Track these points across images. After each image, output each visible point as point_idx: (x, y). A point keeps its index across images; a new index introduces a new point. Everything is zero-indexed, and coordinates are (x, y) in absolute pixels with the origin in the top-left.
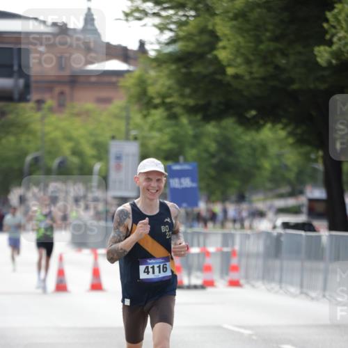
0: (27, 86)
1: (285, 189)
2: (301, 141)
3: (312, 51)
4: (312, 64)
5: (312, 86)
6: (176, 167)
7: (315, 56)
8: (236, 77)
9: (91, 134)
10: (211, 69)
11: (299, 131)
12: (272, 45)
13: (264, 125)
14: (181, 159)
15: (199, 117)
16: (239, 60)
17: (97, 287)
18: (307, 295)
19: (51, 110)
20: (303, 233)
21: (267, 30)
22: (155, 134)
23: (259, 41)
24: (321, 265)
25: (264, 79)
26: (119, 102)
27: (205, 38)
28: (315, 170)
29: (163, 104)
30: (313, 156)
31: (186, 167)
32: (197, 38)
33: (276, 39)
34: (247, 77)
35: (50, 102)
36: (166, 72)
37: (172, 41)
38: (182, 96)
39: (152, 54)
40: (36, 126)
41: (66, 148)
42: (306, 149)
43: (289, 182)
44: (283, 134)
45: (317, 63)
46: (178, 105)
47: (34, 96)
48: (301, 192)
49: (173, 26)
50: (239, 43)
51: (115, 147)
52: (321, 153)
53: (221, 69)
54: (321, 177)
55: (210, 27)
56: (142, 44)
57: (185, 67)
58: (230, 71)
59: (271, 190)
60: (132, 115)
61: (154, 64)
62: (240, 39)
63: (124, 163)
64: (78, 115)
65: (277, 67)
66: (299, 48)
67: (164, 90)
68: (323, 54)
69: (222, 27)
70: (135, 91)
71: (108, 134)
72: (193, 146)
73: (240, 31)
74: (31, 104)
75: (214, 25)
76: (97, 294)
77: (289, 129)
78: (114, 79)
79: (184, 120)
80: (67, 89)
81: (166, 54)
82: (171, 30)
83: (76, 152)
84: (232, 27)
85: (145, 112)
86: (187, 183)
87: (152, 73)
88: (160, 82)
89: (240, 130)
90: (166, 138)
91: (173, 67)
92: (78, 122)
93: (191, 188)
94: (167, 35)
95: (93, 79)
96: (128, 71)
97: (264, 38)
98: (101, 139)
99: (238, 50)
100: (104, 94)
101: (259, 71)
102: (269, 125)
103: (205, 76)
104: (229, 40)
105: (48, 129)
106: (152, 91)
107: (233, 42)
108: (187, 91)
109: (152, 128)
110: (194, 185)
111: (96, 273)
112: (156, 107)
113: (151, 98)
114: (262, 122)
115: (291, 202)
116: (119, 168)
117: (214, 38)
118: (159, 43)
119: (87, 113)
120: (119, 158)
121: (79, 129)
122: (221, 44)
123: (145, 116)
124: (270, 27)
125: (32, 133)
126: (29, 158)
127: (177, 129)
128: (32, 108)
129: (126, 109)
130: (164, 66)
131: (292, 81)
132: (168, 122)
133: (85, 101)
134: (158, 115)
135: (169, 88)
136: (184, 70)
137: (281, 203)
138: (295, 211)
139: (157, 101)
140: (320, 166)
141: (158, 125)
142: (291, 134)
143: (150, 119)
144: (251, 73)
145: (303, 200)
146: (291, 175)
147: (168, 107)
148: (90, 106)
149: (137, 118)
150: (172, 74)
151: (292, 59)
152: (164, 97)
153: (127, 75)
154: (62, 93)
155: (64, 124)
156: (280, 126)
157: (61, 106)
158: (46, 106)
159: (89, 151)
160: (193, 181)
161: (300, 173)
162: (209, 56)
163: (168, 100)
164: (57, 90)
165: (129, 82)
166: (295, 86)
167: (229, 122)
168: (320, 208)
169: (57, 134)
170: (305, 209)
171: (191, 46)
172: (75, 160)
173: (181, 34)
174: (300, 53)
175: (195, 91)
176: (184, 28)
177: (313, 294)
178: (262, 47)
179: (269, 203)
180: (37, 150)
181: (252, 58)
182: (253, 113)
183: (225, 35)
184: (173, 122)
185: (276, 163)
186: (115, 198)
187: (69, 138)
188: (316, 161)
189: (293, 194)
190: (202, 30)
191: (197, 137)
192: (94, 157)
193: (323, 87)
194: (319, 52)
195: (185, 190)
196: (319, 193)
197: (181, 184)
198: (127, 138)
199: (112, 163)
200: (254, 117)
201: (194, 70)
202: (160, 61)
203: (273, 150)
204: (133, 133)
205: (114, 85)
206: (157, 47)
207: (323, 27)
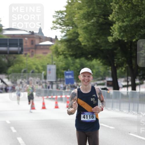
0: (22, 50)
1: (100, 78)
2: (104, 64)
3: (107, 38)
4: (107, 42)
5: (107, 48)
6: (67, 72)
7: (108, 39)
8: (85, 45)
9: (41, 63)
10: (77, 43)
11: (104, 61)
12: (95, 37)
13: (93, 60)
14: (69, 70)
15: (74, 57)
16: (85, 41)
17: (44, 108)
18: (107, 109)
19: (29, 56)
20: (105, 91)
21: (93, 32)
22: (61, 63)
23: (91, 35)
24: (111, 100)
25: (93, 46)
26: (50, 53)
27: (75, 35)
28: (109, 72)
29: (63, 54)
30: (108, 68)
31: (70, 72)
32: (73, 35)
33: (96, 35)
34: (88, 46)
35: (29, 54)
36: (63, 45)
37: (65, 36)
38: (69, 51)
39: (59, 39)
40: (25, 61)
41: (34, 67)
42: (106, 66)
43: (101, 76)
44: (99, 62)
45: (108, 41)
46: (67, 54)
47: (24, 52)
48: (105, 79)
49: (65, 31)
50: (85, 36)
51: (48, 67)
52: (110, 67)
53: (80, 43)
54: (110, 74)
55: (77, 31)
56: (56, 37)
57: (69, 43)
58: (83, 44)
59: (96, 78)
60: (53, 57)
61: (60, 42)
62: (86, 35)
63: (51, 71)
64: (37, 57)
65: (97, 43)
66: (103, 37)
67: (63, 50)
68: (110, 39)
69: (80, 31)
70: (54, 50)
71: (46, 63)
72: (72, 66)
73: (86, 32)
74: (23, 55)
75: (78, 31)
76: (44, 110)
77: (101, 60)
78: (48, 47)
79: (70, 58)
80: (34, 50)
81: (64, 39)
82: (65, 32)
83: (37, 68)
84: (83, 31)
85: (57, 56)
86: (70, 77)
87: (59, 45)
88: (62, 47)
89: (86, 61)
90: (64, 64)
91: (66, 43)
92: (37, 60)
93: (72, 79)
94: (64, 34)
95: (42, 47)
96: (52, 45)
97: (93, 34)
98: (44, 64)
99: (85, 38)
100: (45, 51)
101: (91, 44)
102: (95, 60)
103: (75, 46)
104: (82, 35)
105: (28, 62)
106: (59, 50)
107: (84, 35)
108: (70, 50)
109: (60, 61)
110: (73, 77)
111: (44, 104)
112: (61, 55)
113: (59, 52)
114: (92, 59)
115: (102, 82)
116: (50, 73)
117: (78, 34)
118: (61, 36)
119: (40, 57)
120: (50, 70)
121: (37, 62)
122: (80, 36)
123: (58, 58)
124: (95, 31)
125: (24, 63)
126: (23, 71)
127: (67, 61)
128: (24, 56)
129: (52, 56)
130: (63, 43)
131: (101, 47)
132: (64, 59)
133: (39, 53)
134: (61, 57)
135: (65, 49)
136: (69, 44)
137: (99, 82)
138: (103, 84)
139: (61, 53)
140: (110, 71)
141: (61, 60)
142: (101, 62)
143: (59, 58)
144: (89, 45)
145: (105, 81)
146: (102, 74)
147: (65, 55)
148: (41, 55)
149: (55, 58)
150: (65, 45)
151: (101, 40)
152: (63, 52)
153: (52, 46)
154: (32, 51)
155: (33, 60)
156: (98, 60)
157: (32, 55)
158: (27, 55)
159: (41, 68)
160: (72, 76)
161: (105, 73)
162: (76, 40)
163: (64, 53)
164: (31, 50)
165: (52, 48)
166: (102, 48)
167: (83, 59)
168: (111, 83)
169: (31, 63)
170: (106, 84)
171: (71, 37)
172: (37, 71)
173: (68, 34)
174: (103, 39)
175: (72, 50)
176: (69, 32)
177: (109, 109)
178: (92, 37)
179: (95, 82)
180: (25, 68)
181: (89, 40)
182: (90, 56)
183: (81, 34)
184: (66, 59)
185: (97, 70)
186: (49, 82)
187: (35, 64)
188: (109, 70)
189: (102, 79)
190: (74, 32)
191: (73, 63)
192: (42, 70)
193: (110, 48)
194: (109, 38)
195: (70, 79)
196: (110, 79)
197: (69, 77)
198: (52, 64)
199: (48, 71)
200: (90, 57)
201: (72, 44)
202: (62, 41)
203: (96, 67)
204: (54, 62)
205: (48, 49)
206: (61, 37)
207: (110, 31)
